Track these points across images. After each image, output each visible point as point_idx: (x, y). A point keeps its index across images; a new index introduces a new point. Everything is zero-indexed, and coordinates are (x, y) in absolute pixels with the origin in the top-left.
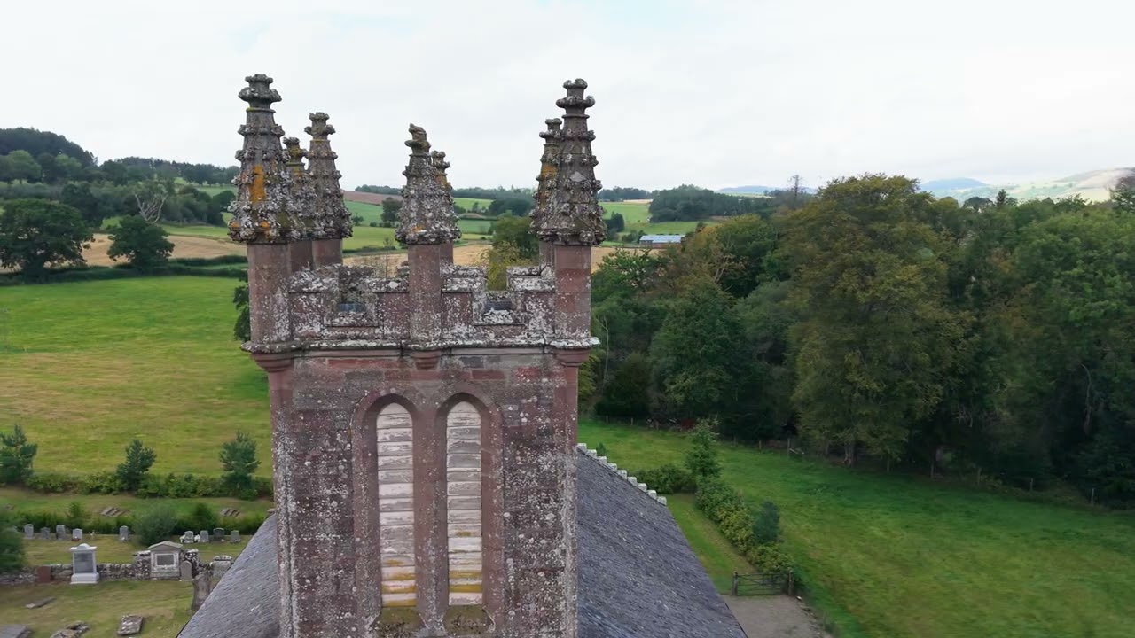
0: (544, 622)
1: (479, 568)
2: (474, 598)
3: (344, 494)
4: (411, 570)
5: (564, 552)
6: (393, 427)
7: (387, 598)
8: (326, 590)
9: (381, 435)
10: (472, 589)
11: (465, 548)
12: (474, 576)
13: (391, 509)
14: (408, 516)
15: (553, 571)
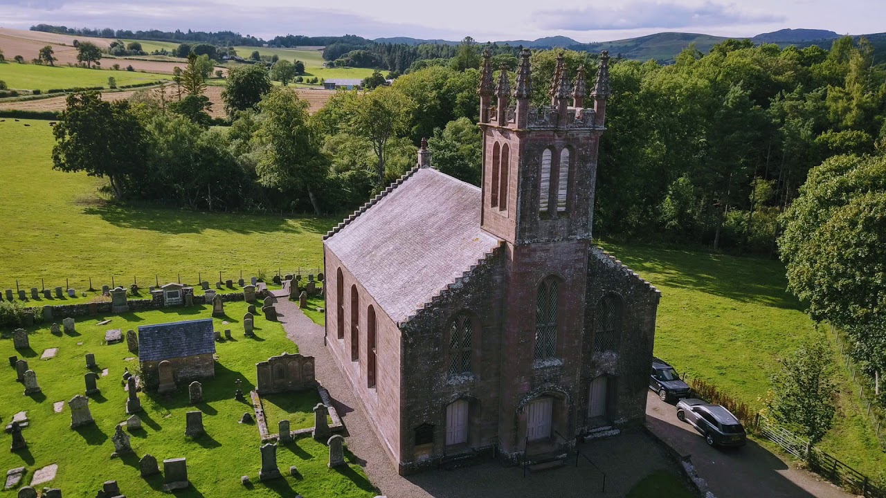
0: (584, 215)
1: (565, 200)
2: (563, 209)
3: (535, 176)
4: (547, 200)
5: (591, 193)
6: (547, 155)
7: (541, 209)
8: (528, 205)
9: (543, 158)
10: (563, 206)
11: (562, 193)
12: (564, 202)
13: (544, 181)
14: (548, 184)
15: (587, 199)
